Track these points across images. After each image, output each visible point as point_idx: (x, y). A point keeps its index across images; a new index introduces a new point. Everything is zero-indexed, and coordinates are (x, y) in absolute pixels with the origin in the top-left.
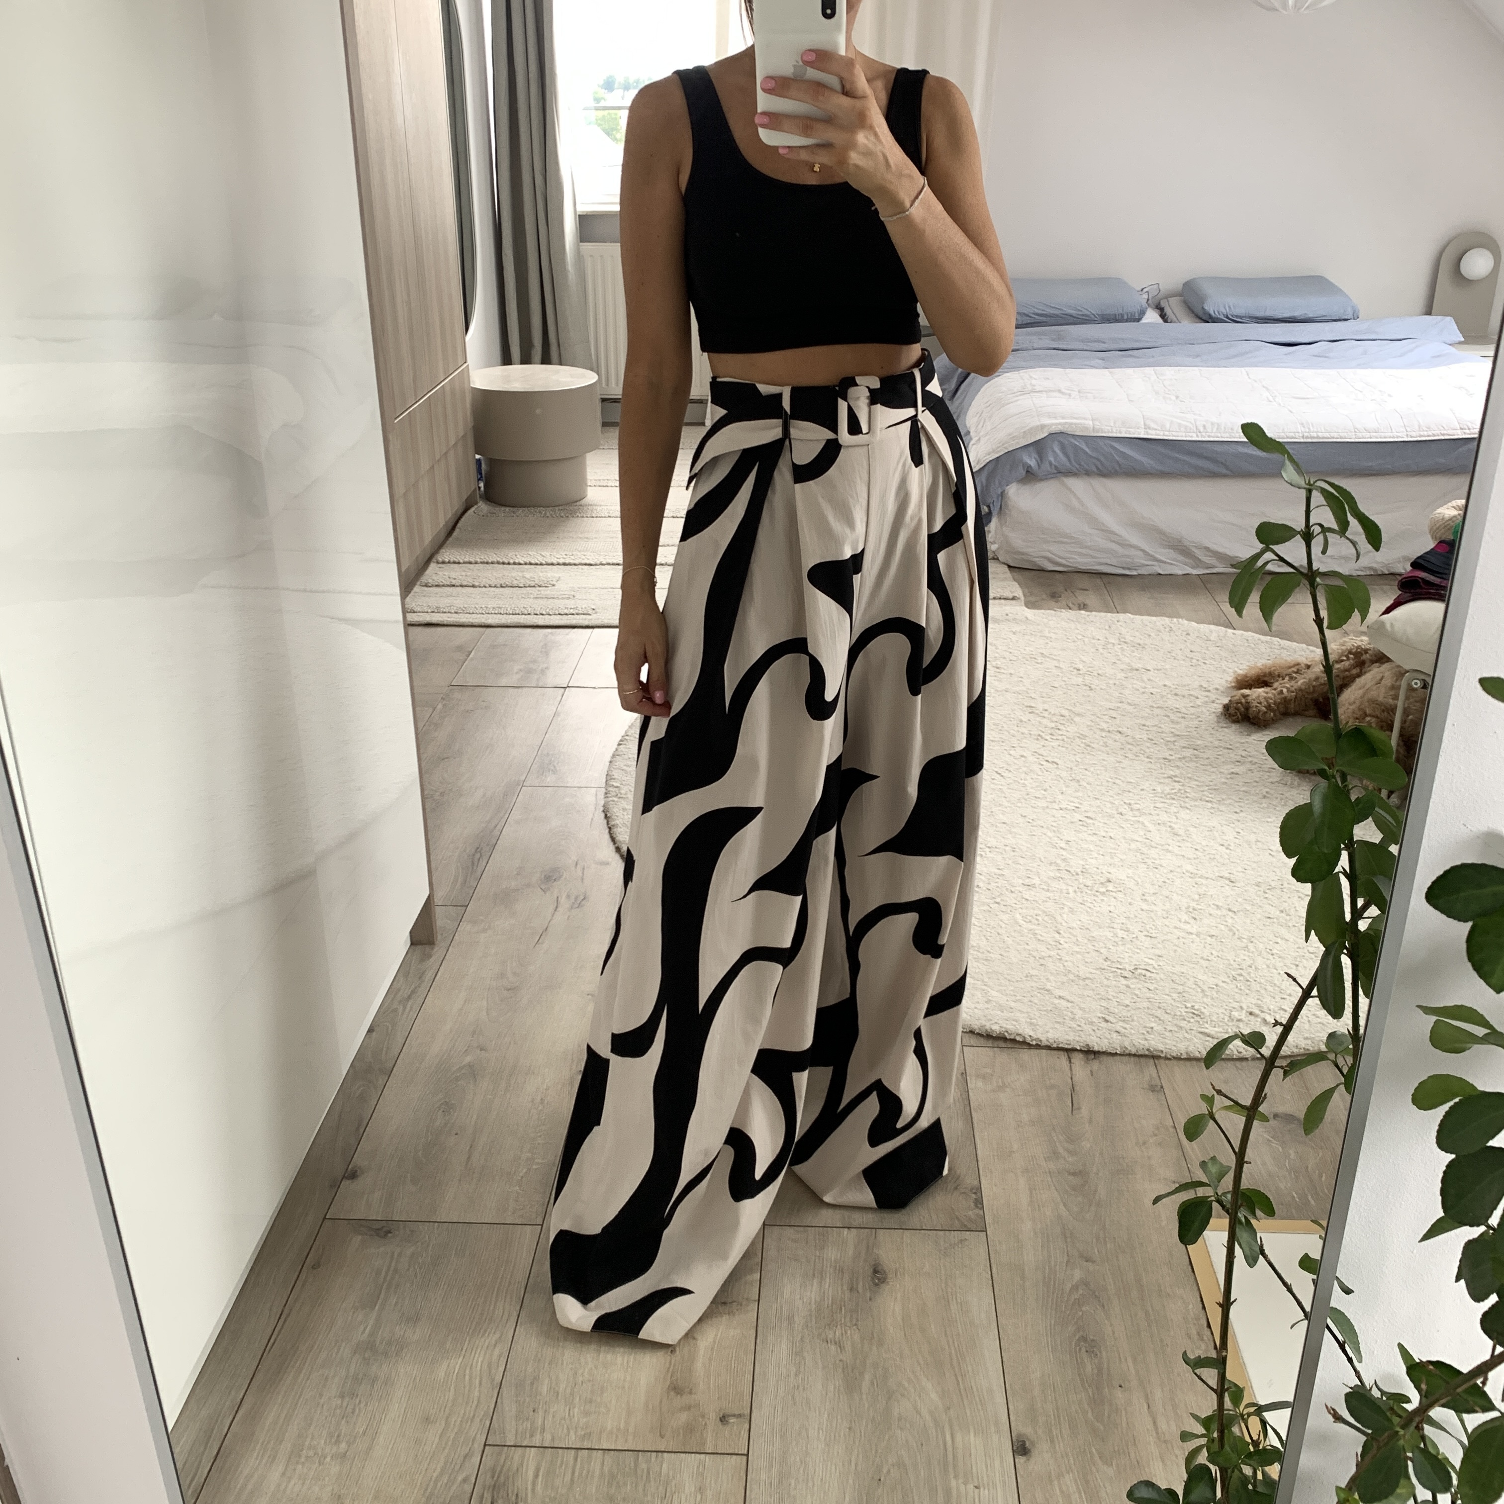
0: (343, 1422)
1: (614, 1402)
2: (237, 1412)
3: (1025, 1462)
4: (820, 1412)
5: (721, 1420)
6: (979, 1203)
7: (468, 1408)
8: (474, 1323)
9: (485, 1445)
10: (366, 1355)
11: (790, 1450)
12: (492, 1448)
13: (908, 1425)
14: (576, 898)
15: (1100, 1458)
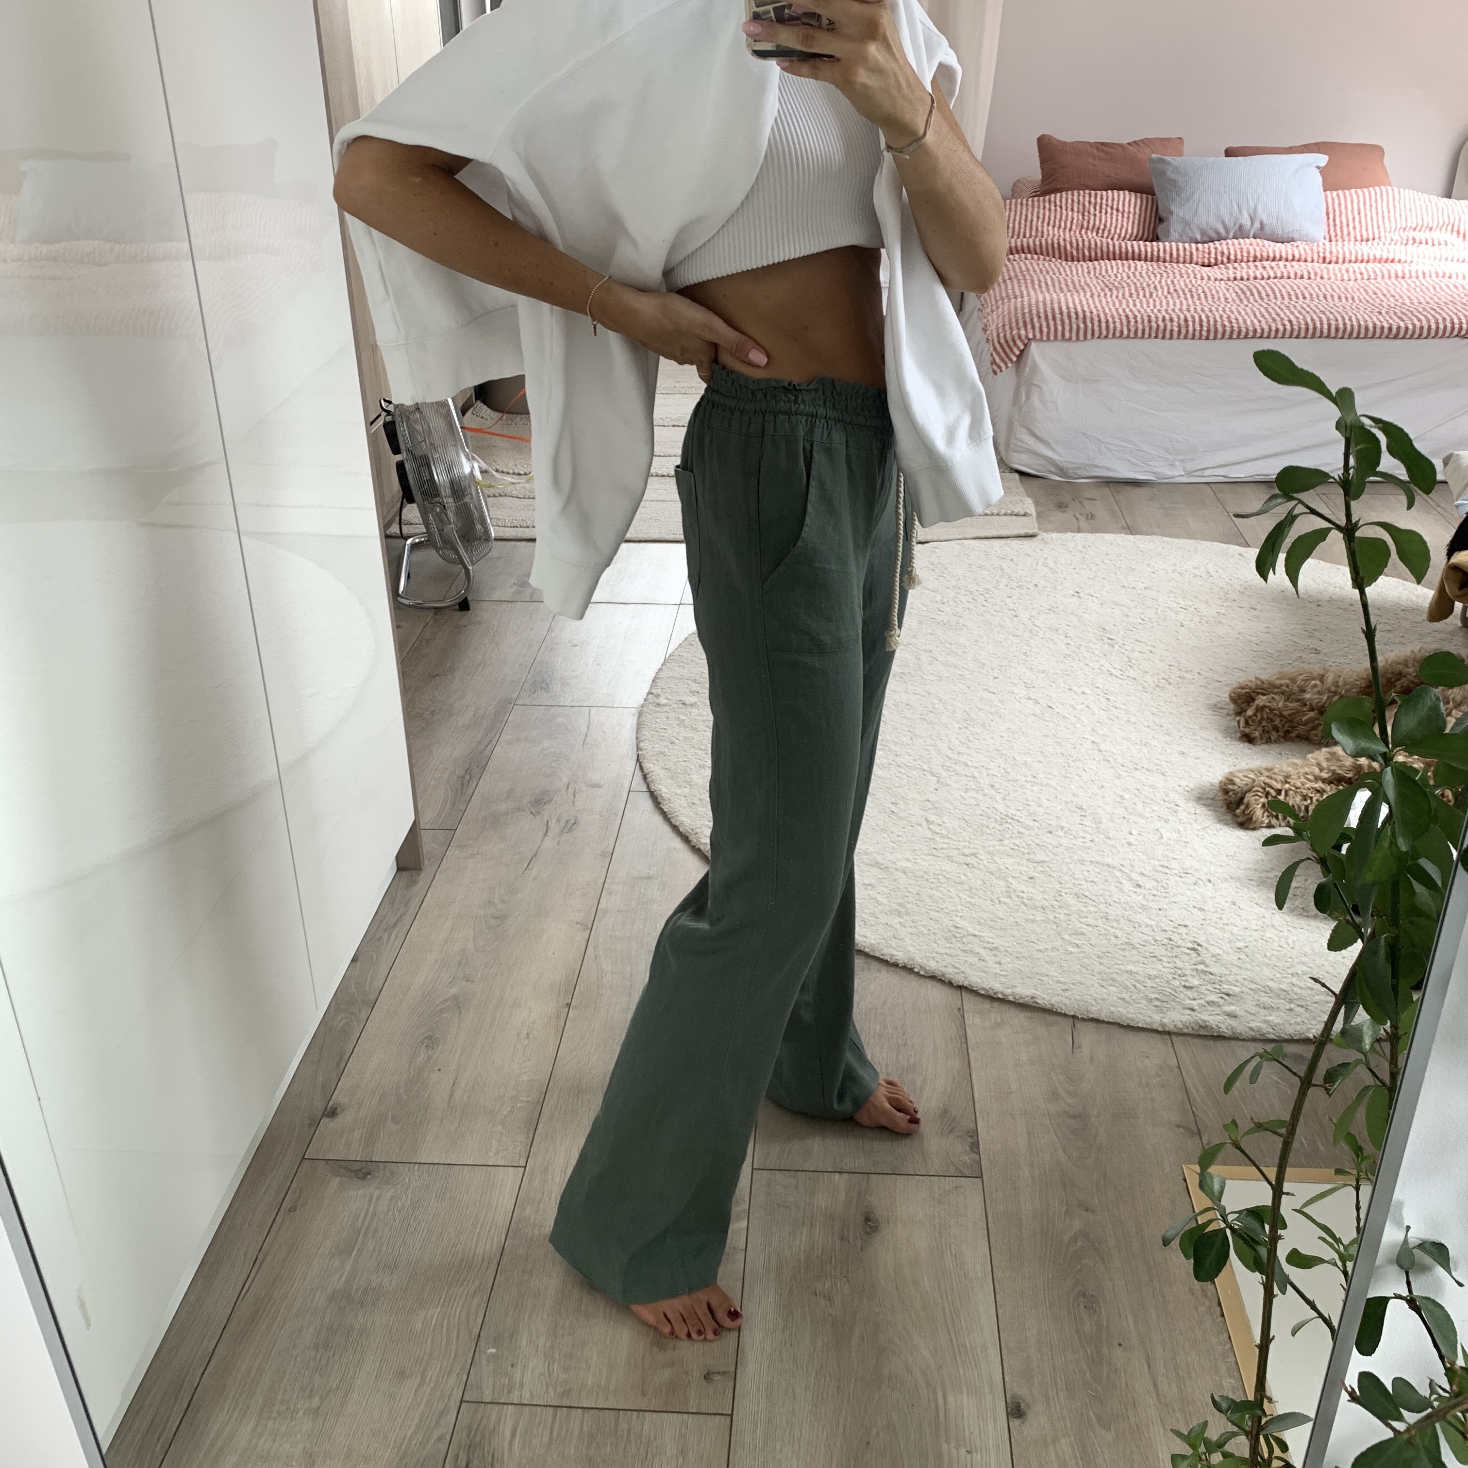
0: (317, 1374)
1: (595, 1358)
2: (208, 1363)
3: (1020, 1425)
4: (807, 1369)
5: (705, 1378)
6: (975, 1147)
7: (445, 1362)
8: (453, 1272)
9: (461, 1401)
10: (342, 1304)
11: (776, 1409)
12: (468, 1404)
13: (899, 1385)
14: (567, 822)
15: (1098, 1421)
